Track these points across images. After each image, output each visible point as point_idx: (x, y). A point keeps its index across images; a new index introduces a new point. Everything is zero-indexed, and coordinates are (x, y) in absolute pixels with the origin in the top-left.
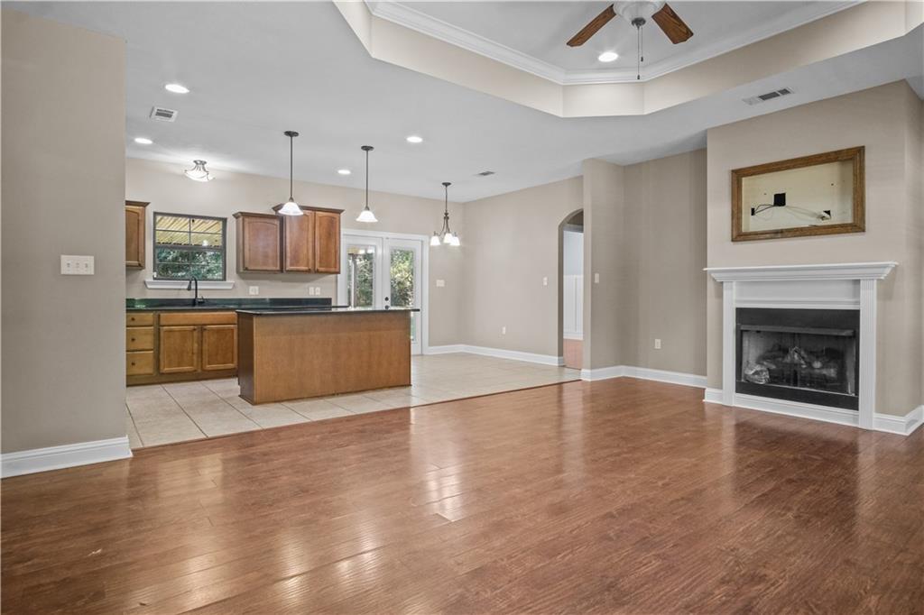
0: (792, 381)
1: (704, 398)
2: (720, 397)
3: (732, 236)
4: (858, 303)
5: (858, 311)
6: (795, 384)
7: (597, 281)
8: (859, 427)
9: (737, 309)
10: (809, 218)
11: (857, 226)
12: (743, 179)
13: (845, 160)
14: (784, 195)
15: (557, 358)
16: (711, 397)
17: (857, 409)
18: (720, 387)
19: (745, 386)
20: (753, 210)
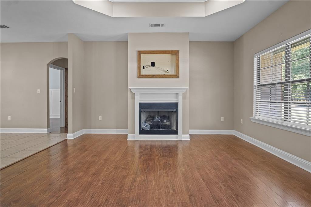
0: (158, 128)
1: (127, 138)
2: (134, 137)
3: (138, 76)
4: (178, 100)
5: (178, 103)
6: (159, 129)
7: (74, 92)
8: (179, 140)
9: (139, 103)
10: (163, 72)
11: (177, 76)
12: (141, 55)
13: (174, 54)
14: (154, 63)
15: (47, 129)
16: (130, 138)
17: (178, 134)
18: (134, 133)
19: (142, 132)
20: (144, 67)
